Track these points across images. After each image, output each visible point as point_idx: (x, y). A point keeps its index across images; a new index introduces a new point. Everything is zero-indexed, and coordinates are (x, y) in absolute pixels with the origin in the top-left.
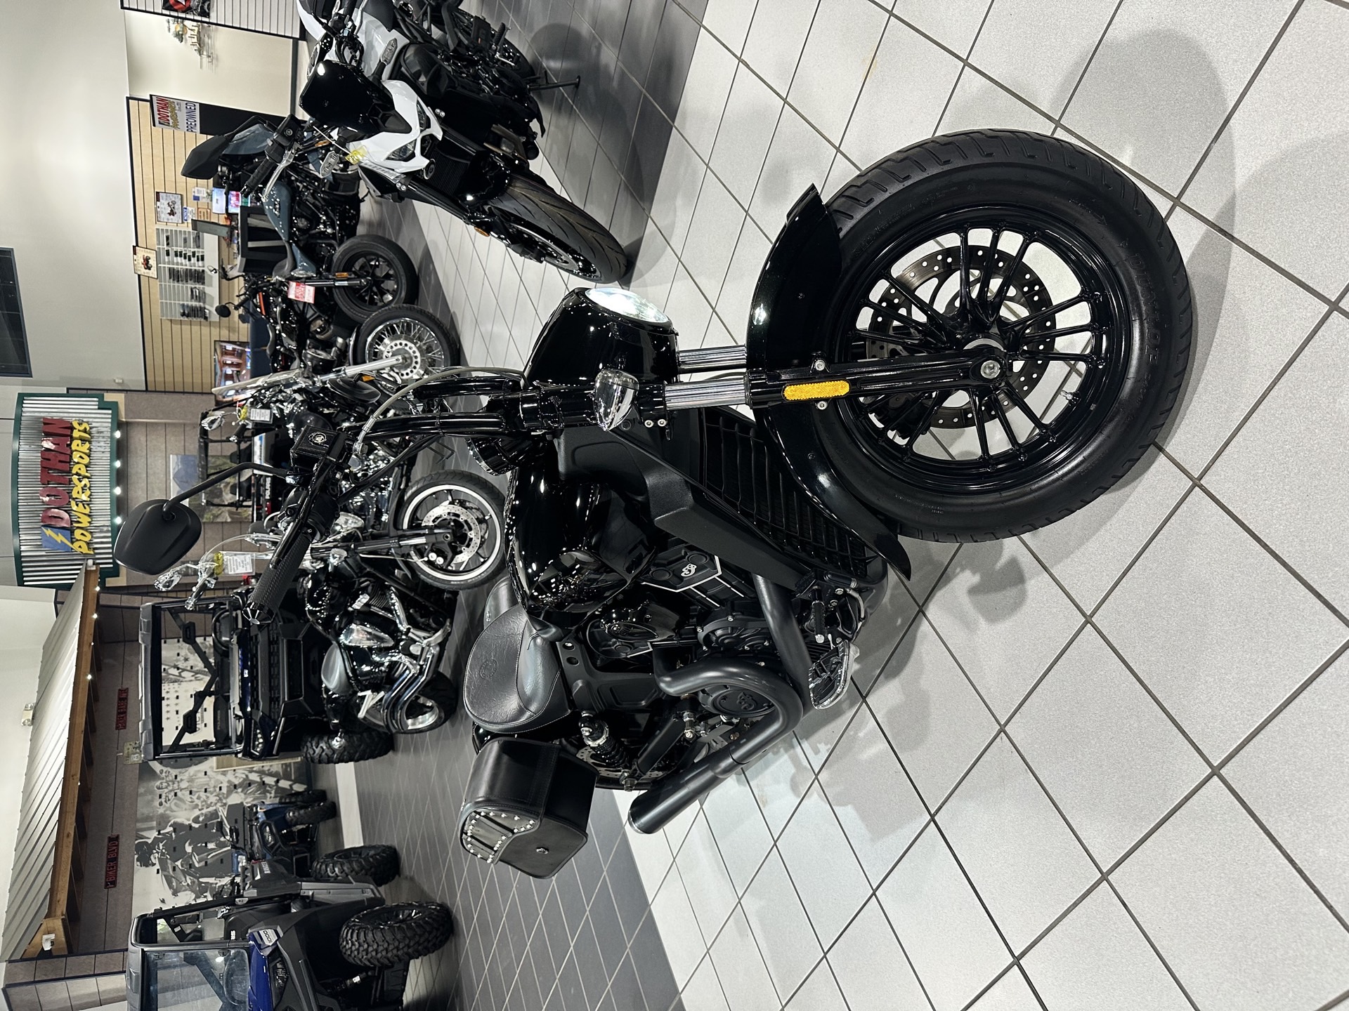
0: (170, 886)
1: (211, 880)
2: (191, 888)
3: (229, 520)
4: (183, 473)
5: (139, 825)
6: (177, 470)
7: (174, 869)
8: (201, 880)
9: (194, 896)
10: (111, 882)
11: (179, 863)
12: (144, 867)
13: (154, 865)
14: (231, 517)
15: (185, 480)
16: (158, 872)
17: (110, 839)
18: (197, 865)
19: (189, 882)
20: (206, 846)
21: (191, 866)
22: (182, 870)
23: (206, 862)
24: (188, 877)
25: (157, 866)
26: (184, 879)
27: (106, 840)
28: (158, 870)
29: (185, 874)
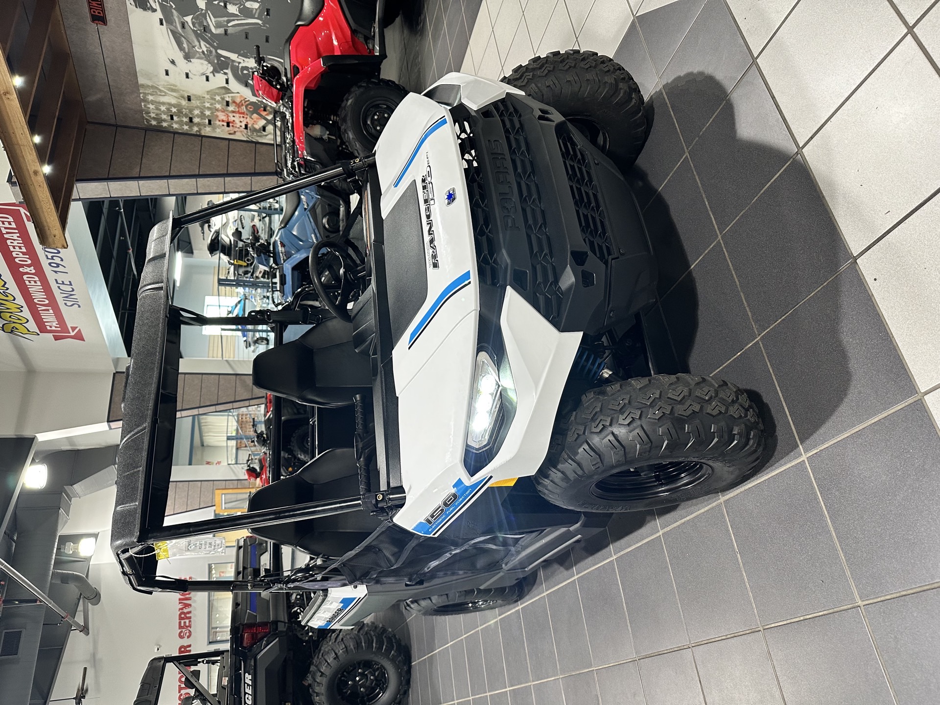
0: (181, 48)
1: (233, 56)
2: (206, 56)
7: (183, 27)
8: (220, 52)
9: (211, 69)
10: (99, 18)
11: (188, 19)
12: (139, 11)
13: (154, 10)
16: (162, 24)
18: (213, 30)
19: (205, 49)
20: (225, 6)
21: (206, 29)
22: (193, 31)
23: (226, 31)
24: (202, 43)
25: (159, 15)
26: (197, 43)
28: (161, 21)
29: (198, 36)
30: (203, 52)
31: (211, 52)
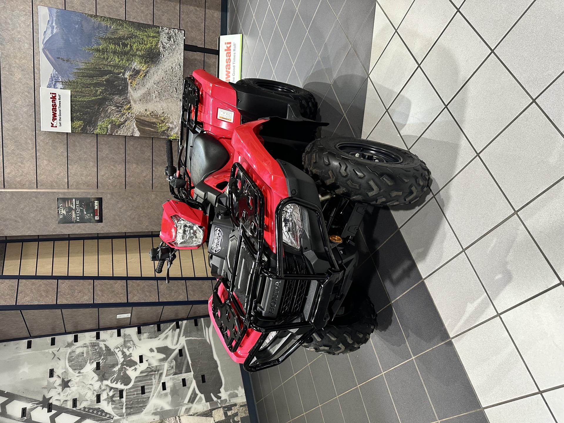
3: (137, 134)
4: (60, 43)
6: (49, 35)
14: (139, 130)
15: (63, 55)
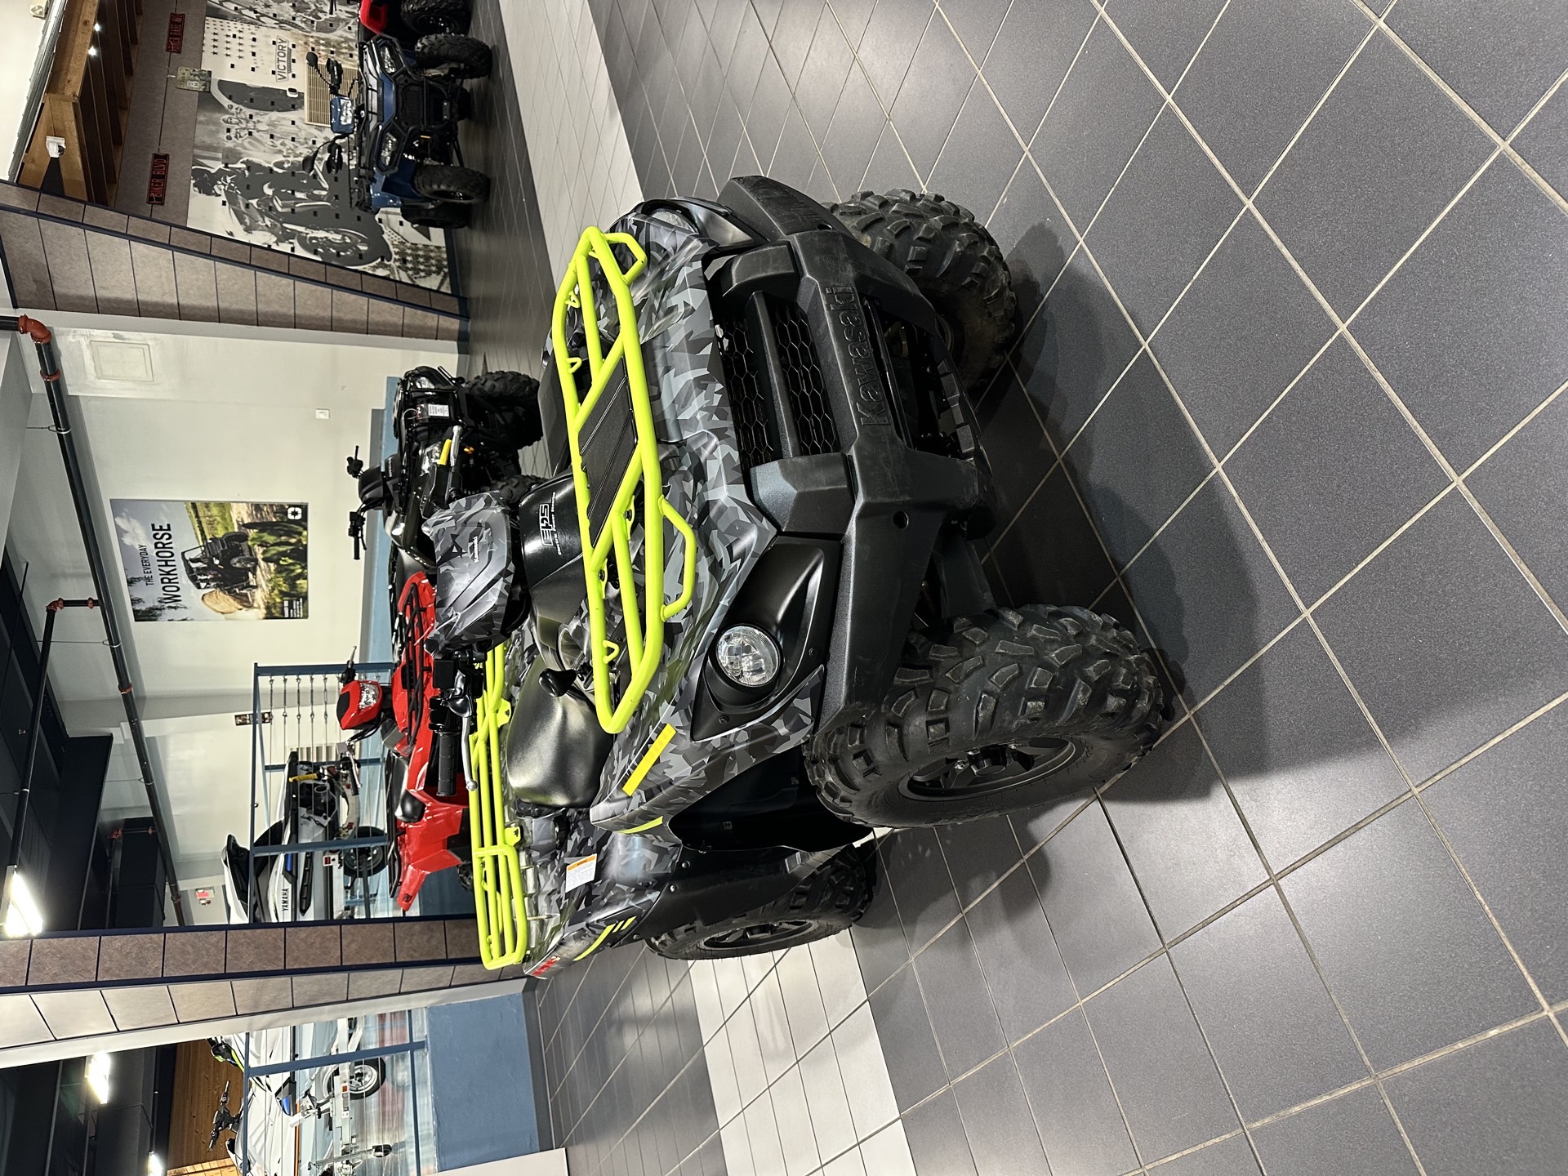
0: (242, 222)
1: (300, 229)
2: (271, 230)
5: (197, 151)
7: (247, 206)
8: (285, 225)
9: (274, 239)
10: (157, 199)
11: (254, 202)
12: (203, 196)
13: (218, 195)
17: (156, 156)
18: (280, 209)
19: (269, 224)
20: (293, 193)
21: (271, 208)
22: (258, 210)
23: (293, 210)
24: (266, 219)
25: (223, 198)
26: (261, 219)
27: (151, 157)
28: (224, 202)
29: (262, 214)
30: (267, 226)
31: (276, 225)
